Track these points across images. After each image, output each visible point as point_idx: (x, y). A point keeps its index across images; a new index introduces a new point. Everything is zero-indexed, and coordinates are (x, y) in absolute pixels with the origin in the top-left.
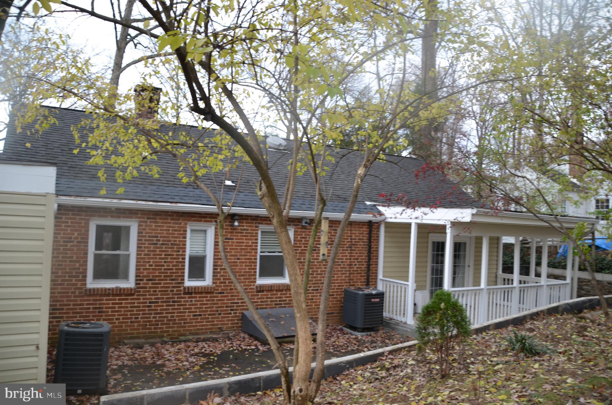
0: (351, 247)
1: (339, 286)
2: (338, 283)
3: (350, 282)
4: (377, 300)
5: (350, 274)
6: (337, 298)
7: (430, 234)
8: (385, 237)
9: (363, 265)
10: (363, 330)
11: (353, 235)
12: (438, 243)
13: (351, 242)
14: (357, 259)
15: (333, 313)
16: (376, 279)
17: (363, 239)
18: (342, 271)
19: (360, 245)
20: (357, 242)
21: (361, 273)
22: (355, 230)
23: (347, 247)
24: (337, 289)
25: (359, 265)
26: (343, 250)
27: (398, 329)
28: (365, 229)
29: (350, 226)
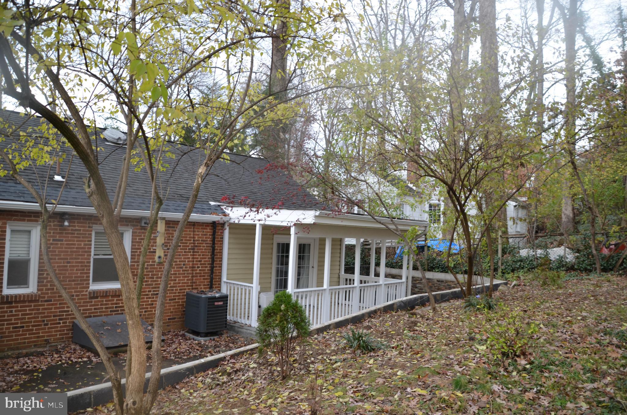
0: (193, 249)
1: (180, 290)
2: (179, 286)
3: (192, 286)
4: (221, 303)
5: (193, 277)
6: (178, 302)
7: (275, 236)
8: (229, 238)
9: (206, 267)
10: (206, 335)
11: (196, 236)
12: (283, 244)
13: (194, 243)
14: (200, 261)
15: (175, 318)
16: (221, 281)
17: (207, 241)
18: (185, 274)
19: (204, 246)
20: (201, 243)
21: (204, 276)
22: (198, 231)
23: (189, 249)
24: (178, 293)
25: (202, 267)
26: (185, 252)
27: (243, 333)
28: (208, 230)
29: (192, 227)
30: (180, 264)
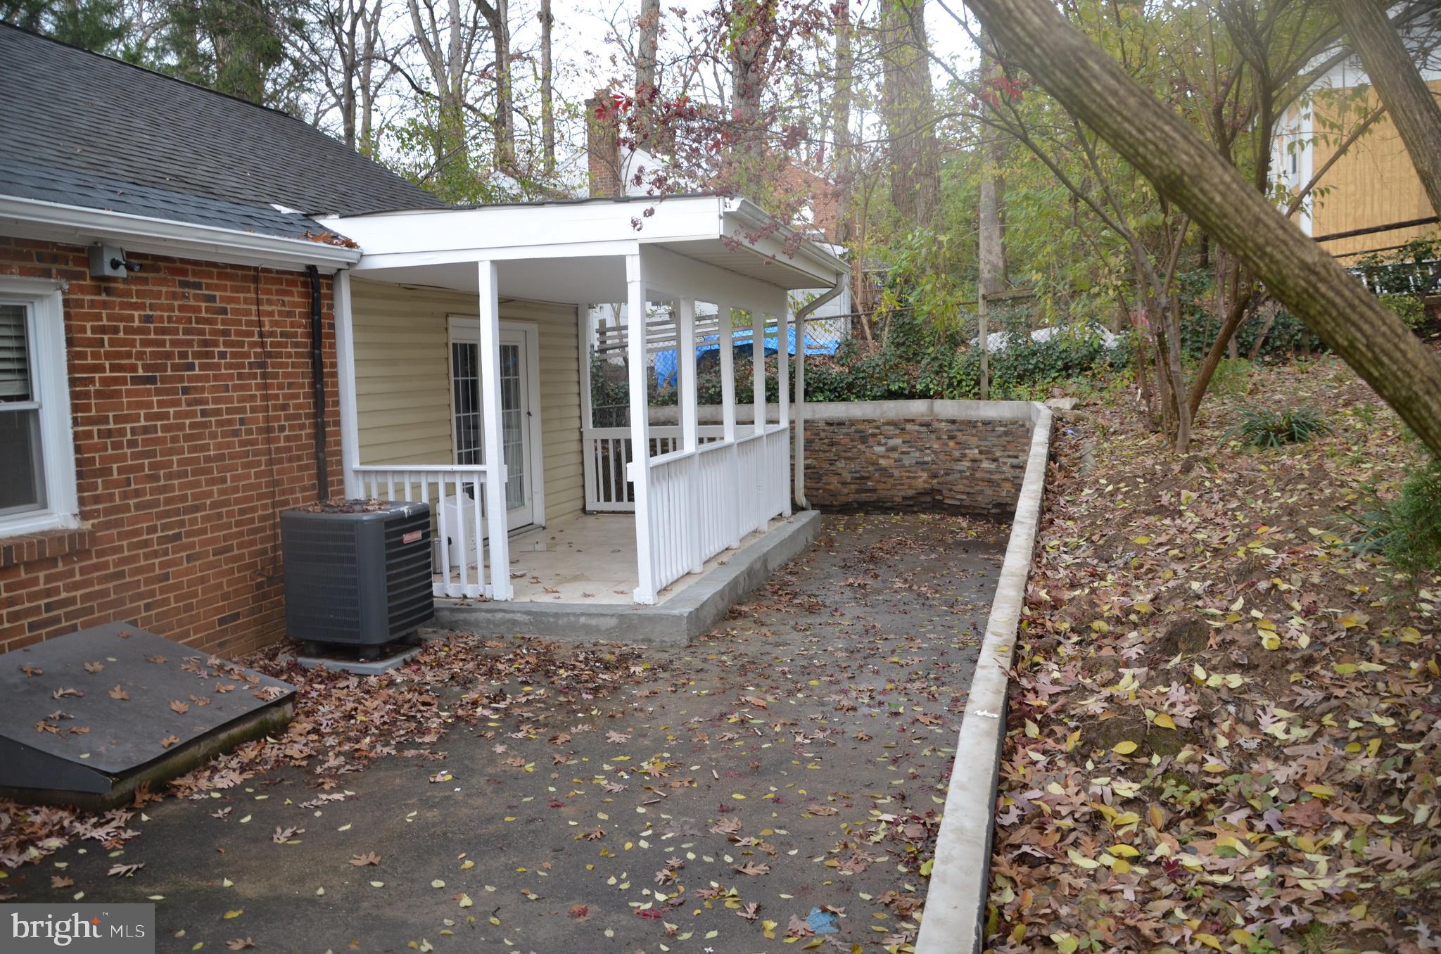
0: (263, 365)
1: (242, 512)
2: (237, 502)
3: (273, 494)
5: (270, 463)
6: (240, 557)
7: (452, 320)
8: (356, 327)
9: (302, 427)
11: (266, 320)
12: (465, 347)
13: (263, 345)
14: (284, 407)
15: (236, 617)
16: (341, 472)
17: (295, 335)
18: (246, 454)
19: (289, 355)
20: (280, 345)
21: (299, 458)
22: (269, 302)
23: (251, 365)
24: (238, 524)
25: (292, 428)
26: (240, 376)
27: (476, 624)
28: (297, 299)
29: (252, 286)
30: (230, 422)
